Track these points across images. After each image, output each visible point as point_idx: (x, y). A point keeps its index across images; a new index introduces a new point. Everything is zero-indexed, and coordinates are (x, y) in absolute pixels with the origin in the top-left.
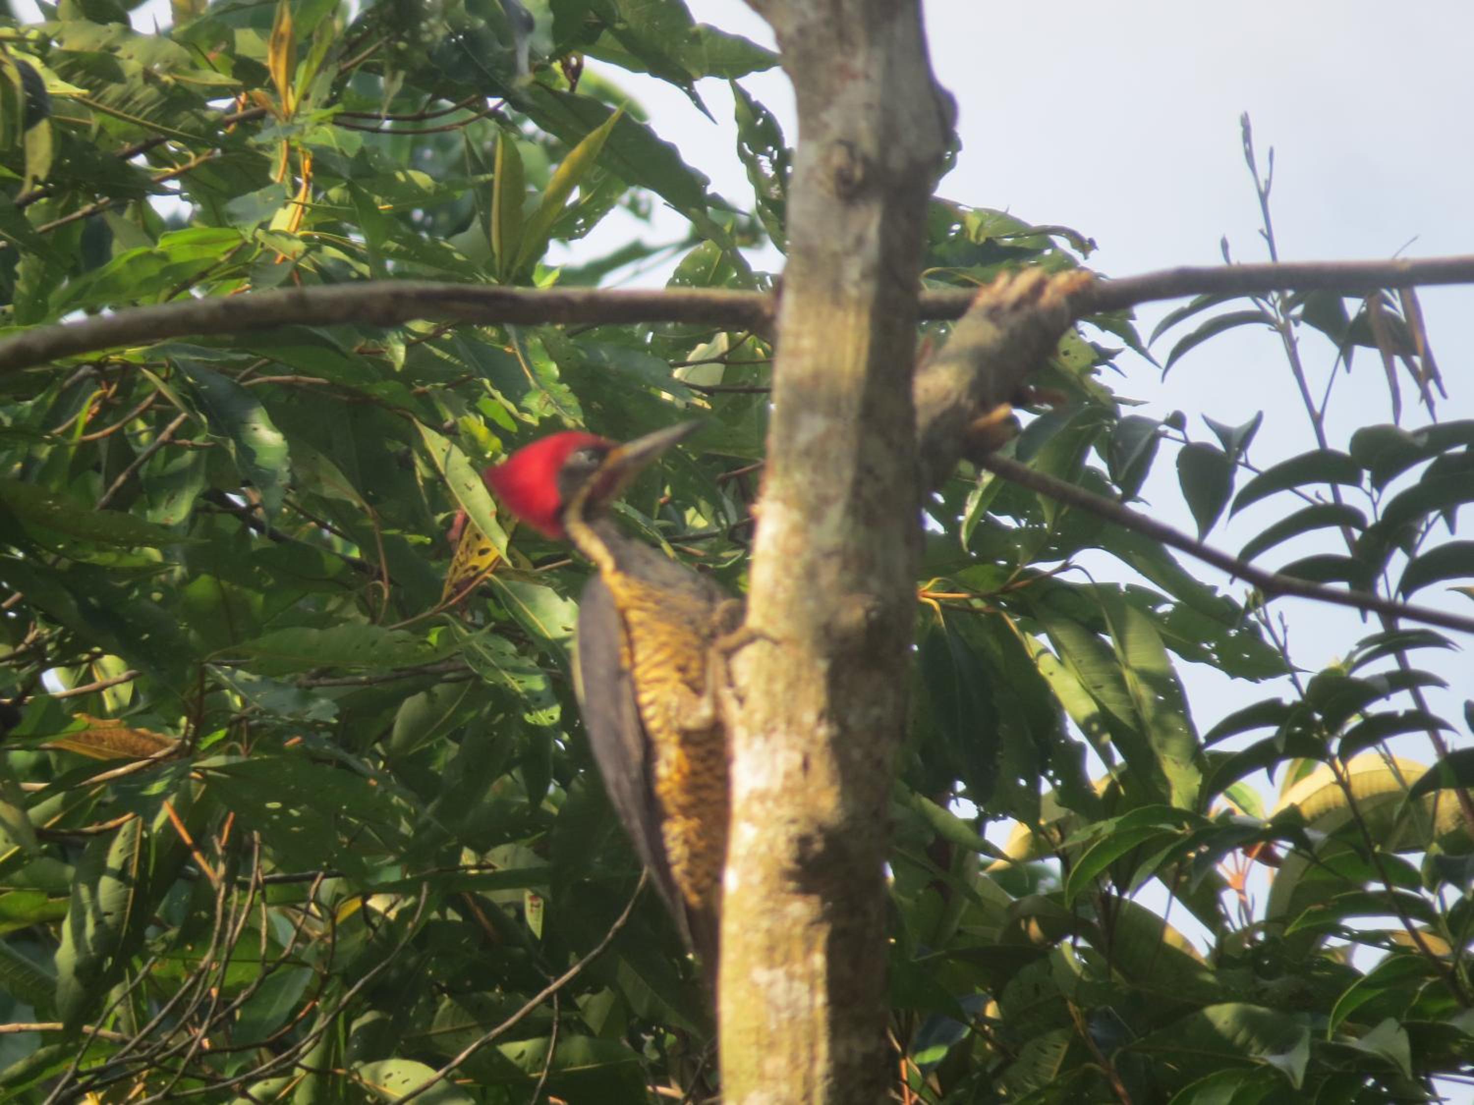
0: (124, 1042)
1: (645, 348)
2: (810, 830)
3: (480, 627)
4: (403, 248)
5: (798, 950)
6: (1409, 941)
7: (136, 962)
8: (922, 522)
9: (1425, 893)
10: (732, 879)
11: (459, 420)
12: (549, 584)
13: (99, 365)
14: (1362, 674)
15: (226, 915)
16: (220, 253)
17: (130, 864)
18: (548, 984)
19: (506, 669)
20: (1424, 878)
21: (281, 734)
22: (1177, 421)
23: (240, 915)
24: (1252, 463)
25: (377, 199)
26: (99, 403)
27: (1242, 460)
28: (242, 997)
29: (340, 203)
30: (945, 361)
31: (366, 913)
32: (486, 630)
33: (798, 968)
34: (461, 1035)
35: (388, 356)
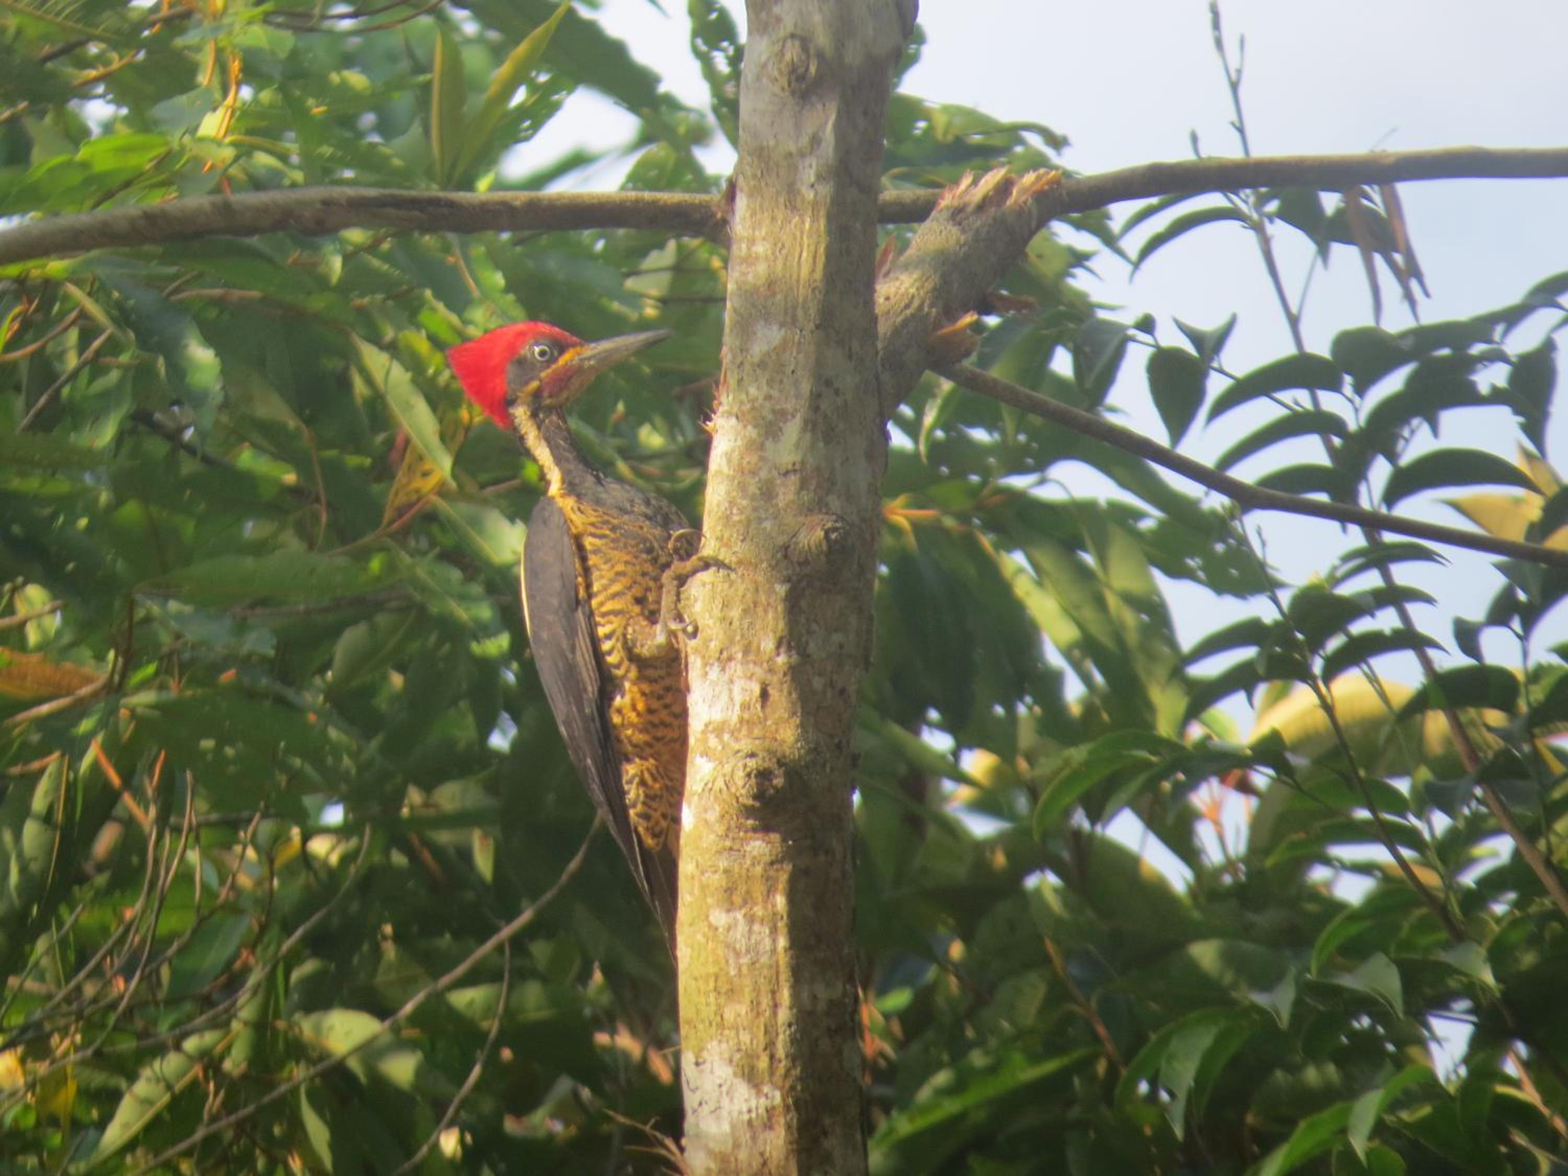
0: (49, 997)
1: (594, 257)
2: (770, 764)
3: (424, 554)
4: (340, 154)
5: (758, 890)
6: (1399, 872)
7: (63, 910)
8: (886, 437)
9: (1414, 821)
10: (688, 817)
11: (400, 335)
12: (498, 506)
13: (21, 281)
14: (1346, 590)
15: (156, 861)
16: (144, 161)
17: (56, 807)
18: (496, 930)
19: (452, 596)
20: (1412, 805)
21: (217, 668)
22: (1147, 325)
23: (174, 859)
24: (1227, 369)
25: (311, 102)
26: (19, 319)
27: (1215, 364)
28: (175, 946)
29: (271, 106)
30: (906, 267)
31: (305, 858)
32: (431, 556)
33: (759, 911)
34: (408, 985)
35: (321, 269)
